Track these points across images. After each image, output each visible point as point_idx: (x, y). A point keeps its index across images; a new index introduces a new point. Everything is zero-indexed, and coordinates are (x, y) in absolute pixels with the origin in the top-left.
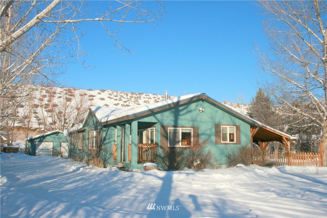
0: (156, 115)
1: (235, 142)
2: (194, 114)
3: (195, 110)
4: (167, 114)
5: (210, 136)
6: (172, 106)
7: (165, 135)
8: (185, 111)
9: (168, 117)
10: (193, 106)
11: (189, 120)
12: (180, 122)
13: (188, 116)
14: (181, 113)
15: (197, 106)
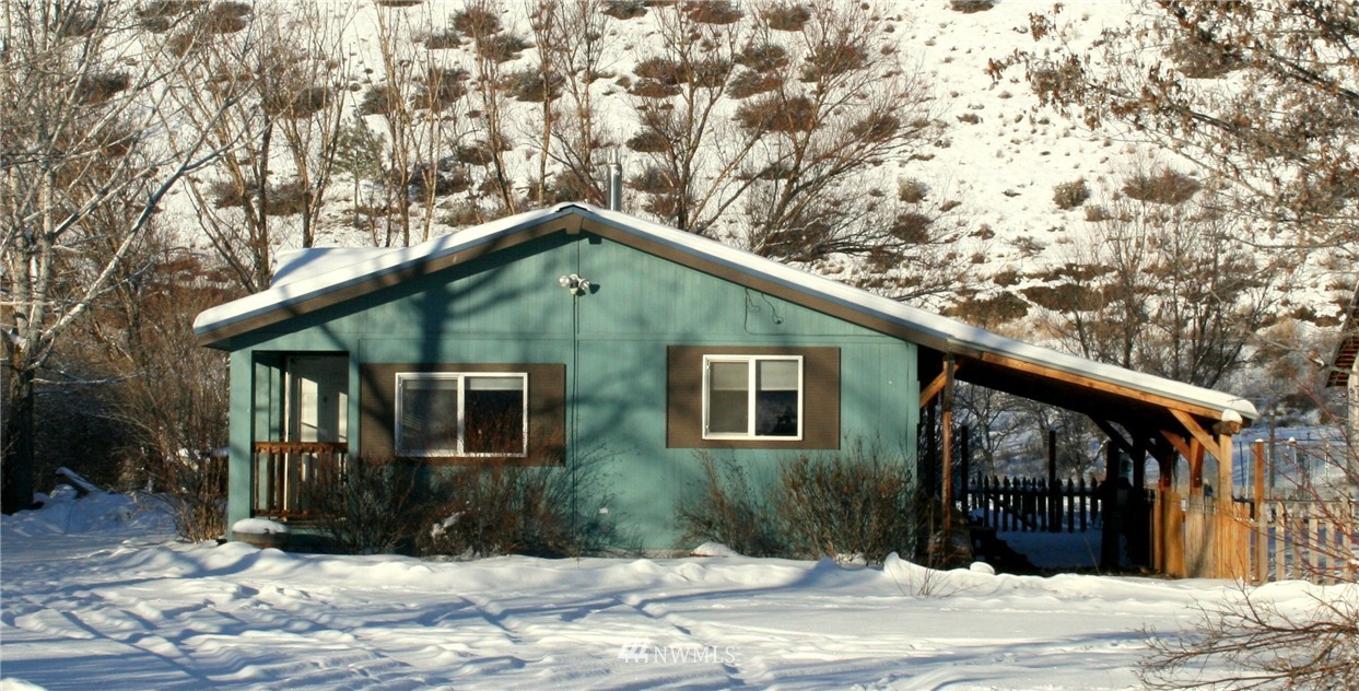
0: (333, 324)
1: (799, 437)
2: (532, 306)
3: (537, 287)
4: (385, 313)
5: (622, 407)
6: (392, 281)
7: (376, 410)
8: (481, 296)
9: (389, 328)
10: (528, 268)
11: (501, 337)
12: (451, 346)
13: (500, 319)
14: (461, 306)
15: (550, 267)
